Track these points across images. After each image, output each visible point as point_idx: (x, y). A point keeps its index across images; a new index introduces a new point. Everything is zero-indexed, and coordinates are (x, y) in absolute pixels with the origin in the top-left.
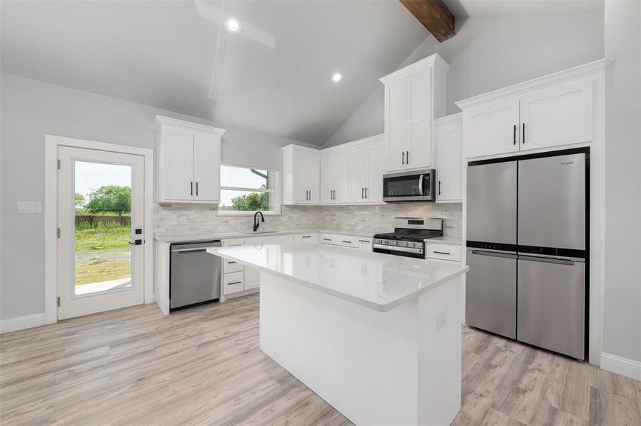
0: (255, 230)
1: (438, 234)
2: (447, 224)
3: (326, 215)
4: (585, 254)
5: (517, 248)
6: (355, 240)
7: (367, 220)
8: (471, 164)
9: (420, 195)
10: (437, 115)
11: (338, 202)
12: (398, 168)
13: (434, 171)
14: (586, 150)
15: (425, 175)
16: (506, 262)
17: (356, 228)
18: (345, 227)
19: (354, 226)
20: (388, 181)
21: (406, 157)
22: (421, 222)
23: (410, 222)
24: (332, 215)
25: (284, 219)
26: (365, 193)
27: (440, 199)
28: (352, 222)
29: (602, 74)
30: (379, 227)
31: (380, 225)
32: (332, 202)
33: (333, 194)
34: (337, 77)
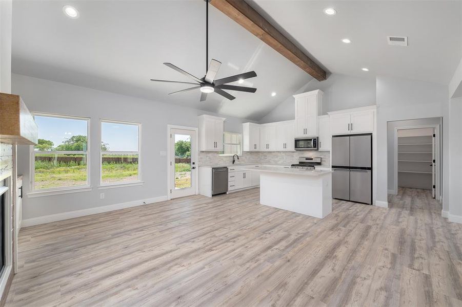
0: (233, 163)
1: (319, 164)
2: (323, 160)
3: (261, 156)
4: (371, 169)
5: (350, 168)
7: (285, 158)
8: (333, 136)
9: (312, 147)
10: (319, 114)
11: (269, 150)
12: (301, 135)
13: (318, 137)
14: (371, 134)
15: (314, 139)
16: (346, 173)
18: (272, 162)
19: (278, 161)
20: (297, 141)
21: (305, 131)
22: (312, 159)
23: (307, 159)
24: (264, 156)
25: (244, 158)
26: (285, 146)
27: (320, 149)
28: (276, 159)
29: (375, 110)
31: (291, 160)
32: (267, 150)
33: (268, 146)
34: (274, 94)
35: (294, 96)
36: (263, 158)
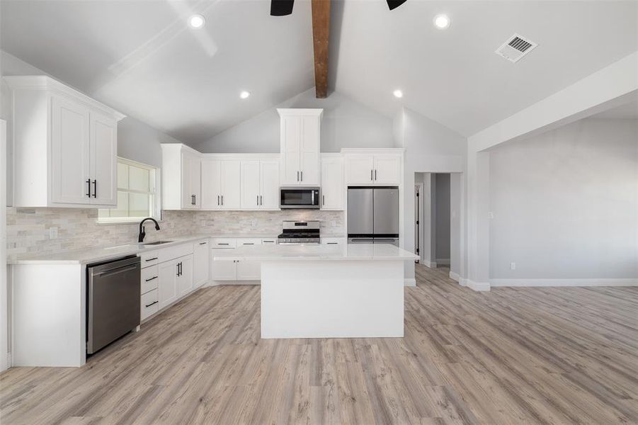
0: (141, 240)
2: (323, 225)
3: (201, 220)
4: (396, 236)
5: (373, 236)
6: (257, 241)
8: (349, 187)
9: (311, 204)
10: (323, 151)
11: (228, 206)
12: (293, 183)
13: (319, 188)
14: (397, 188)
15: (316, 191)
17: (241, 232)
18: (227, 232)
19: (238, 229)
20: (285, 192)
21: (300, 176)
22: (305, 224)
23: (296, 224)
24: (209, 220)
25: (164, 225)
26: (260, 200)
27: (324, 208)
28: (236, 226)
30: (266, 230)
31: (267, 228)
32: (219, 208)
33: (221, 200)
34: (245, 95)
35: (279, 110)
36: (204, 223)
